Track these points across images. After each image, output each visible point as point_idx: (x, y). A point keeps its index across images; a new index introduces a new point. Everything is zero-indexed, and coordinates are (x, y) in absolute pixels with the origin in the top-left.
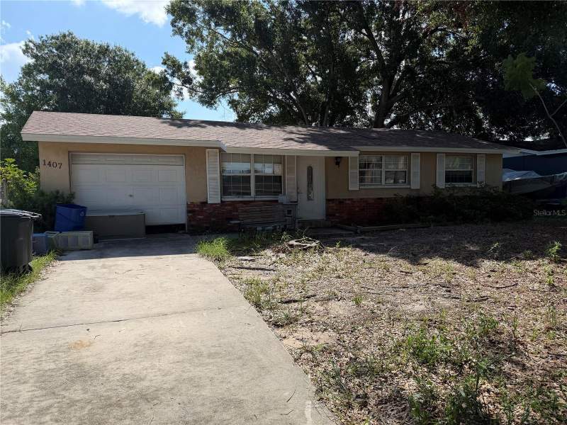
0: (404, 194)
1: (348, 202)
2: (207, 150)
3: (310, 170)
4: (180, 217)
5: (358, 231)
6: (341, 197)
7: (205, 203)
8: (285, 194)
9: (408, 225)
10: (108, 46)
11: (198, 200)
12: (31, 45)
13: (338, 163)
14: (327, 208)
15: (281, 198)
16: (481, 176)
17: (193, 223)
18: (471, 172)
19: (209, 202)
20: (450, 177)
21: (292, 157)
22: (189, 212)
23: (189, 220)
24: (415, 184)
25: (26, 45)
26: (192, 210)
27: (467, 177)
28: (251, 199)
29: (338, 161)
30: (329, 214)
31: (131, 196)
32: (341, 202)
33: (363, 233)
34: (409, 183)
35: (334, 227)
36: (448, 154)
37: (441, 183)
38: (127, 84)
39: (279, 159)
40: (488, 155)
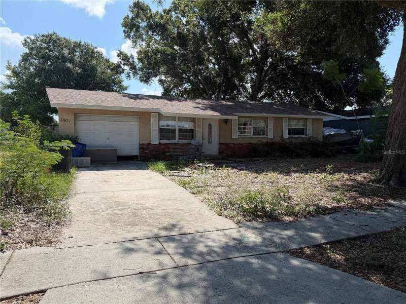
0: (265, 141)
1: (232, 145)
2: (152, 114)
3: (210, 126)
4: (136, 152)
5: (237, 161)
6: (227, 142)
7: (150, 144)
8: (195, 139)
9: (265, 158)
10: (80, 43)
11: (146, 142)
13: (226, 122)
14: (220, 149)
15: (193, 142)
16: (310, 132)
17: (143, 155)
18: (303, 129)
19: (152, 143)
20: (291, 132)
21: (199, 119)
22: (140, 148)
23: (141, 153)
24: (270, 135)
25: (25, 40)
26: (143, 147)
27: (301, 132)
28: (176, 142)
29: (226, 121)
30: (221, 152)
31: (108, 139)
32: (227, 145)
33: (239, 162)
34: (267, 135)
35: (223, 159)
36: (290, 118)
37: (286, 135)
38: (93, 68)
39: (193, 119)
40: (313, 119)
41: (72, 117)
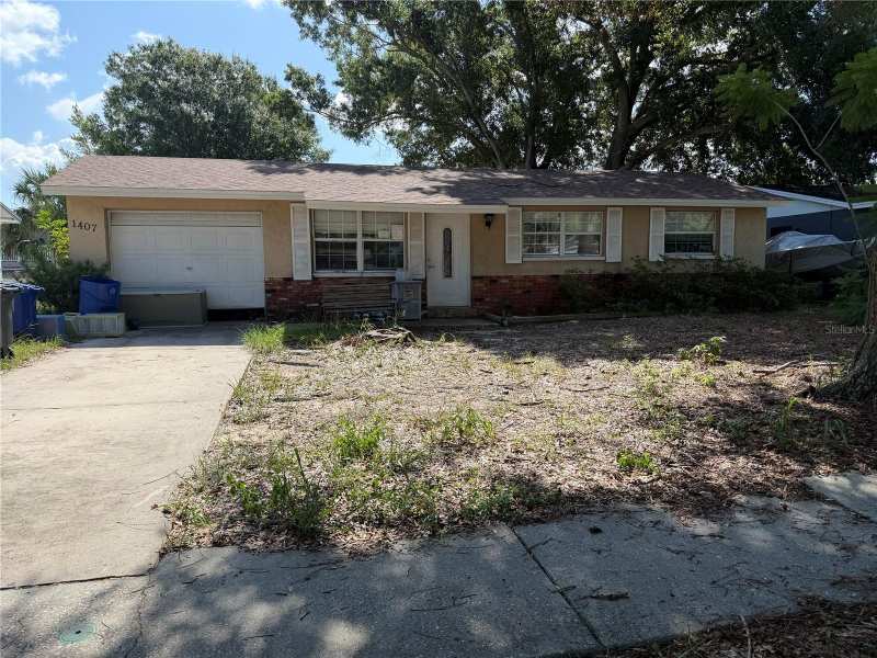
0: (598, 270)
1: (504, 281)
2: (293, 205)
3: (448, 233)
4: (259, 301)
6: (493, 273)
7: (289, 280)
8: (407, 268)
10: (220, 58)
11: (279, 275)
12: (117, 60)
13: (488, 224)
14: (473, 289)
15: (400, 275)
16: (727, 243)
17: (273, 307)
18: (712, 235)
19: (296, 278)
20: (672, 244)
21: (416, 215)
22: (267, 291)
23: (268, 301)
24: (614, 254)
26: (272, 289)
27: (704, 243)
28: (358, 275)
29: (489, 220)
30: (476, 299)
31: (189, 269)
32: (493, 281)
33: (511, 325)
34: (604, 254)
35: (482, 317)
36: (669, 209)
37: (656, 252)
39: (400, 217)
40: (739, 210)
41: (99, 219)
